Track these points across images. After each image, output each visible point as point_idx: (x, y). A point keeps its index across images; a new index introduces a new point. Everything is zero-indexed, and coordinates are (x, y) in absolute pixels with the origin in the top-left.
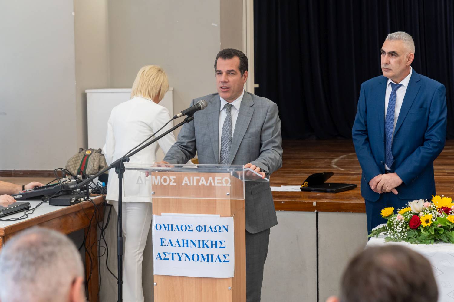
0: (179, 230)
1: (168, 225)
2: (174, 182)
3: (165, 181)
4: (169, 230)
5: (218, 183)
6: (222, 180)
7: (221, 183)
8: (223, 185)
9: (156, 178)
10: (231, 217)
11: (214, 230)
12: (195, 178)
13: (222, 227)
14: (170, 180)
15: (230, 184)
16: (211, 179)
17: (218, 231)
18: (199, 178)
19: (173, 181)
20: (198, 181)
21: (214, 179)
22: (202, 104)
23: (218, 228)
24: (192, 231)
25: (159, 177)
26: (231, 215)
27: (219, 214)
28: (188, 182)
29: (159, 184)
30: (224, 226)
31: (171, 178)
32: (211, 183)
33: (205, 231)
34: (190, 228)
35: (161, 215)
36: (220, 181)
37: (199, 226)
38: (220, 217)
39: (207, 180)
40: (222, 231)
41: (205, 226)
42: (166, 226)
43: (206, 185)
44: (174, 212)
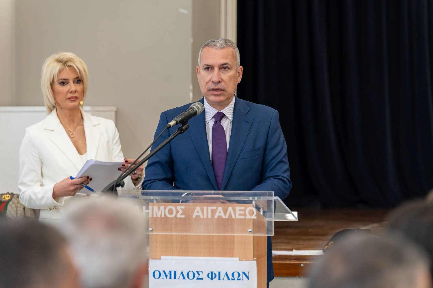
0: (184, 278)
1: (170, 272)
2: (181, 215)
3: (171, 211)
4: (170, 278)
5: (240, 215)
6: (244, 210)
7: (245, 215)
8: (247, 217)
9: (159, 209)
10: (253, 260)
11: (231, 277)
12: (210, 208)
13: (241, 274)
14: (177, 212)
15: (256, 216)
16: (230, 209)
17: (236, 279)
18: (214, 208)
19: (181, 212)
20: (213, 212)
21: (234, 211)
22: (198, 107)
23: (236, 275)
24: (202, 279)
25: (162, 208)
26: (254, 258)
27: (237, 257)
28: (200, 214)
29: (163, 216)
30: (244, 273)
31: (179, 208)
32: (230, 214)
33: (219, 279)
34: (199, 274)
35: (160, 259)
36: (243, 212)
37: (212, 273)
38: (239, 260)
39: (225, 211)
40: (241, 279)
41: (219, 273)
42: (167, 273)
43: (224, 217)
44: (178, 255)
